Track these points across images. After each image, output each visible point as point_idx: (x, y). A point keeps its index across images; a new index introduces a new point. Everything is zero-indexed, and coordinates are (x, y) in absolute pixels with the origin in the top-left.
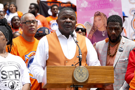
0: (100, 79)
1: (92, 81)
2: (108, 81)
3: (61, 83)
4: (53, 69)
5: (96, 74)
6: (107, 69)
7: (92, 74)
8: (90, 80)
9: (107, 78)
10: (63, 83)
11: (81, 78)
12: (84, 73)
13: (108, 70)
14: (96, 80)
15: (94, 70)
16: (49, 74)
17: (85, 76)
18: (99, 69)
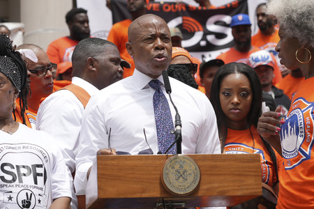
0: (228, 186)
1: (207, 190)
2: (247, 189)
3: (134, 196)
4: (113, 162)
5: (219, 175)
6: (244, 162)
7: (209, 172)
8: (203, 187)
9: (245, 183)
10: (138, 196)
11: (181, 184)
12: (189, 172)
13: (248, 162)
14: (217, 187)
15: (213, 163)
16: (103, 174)
17: (190, 179)
18: (224, 161)
